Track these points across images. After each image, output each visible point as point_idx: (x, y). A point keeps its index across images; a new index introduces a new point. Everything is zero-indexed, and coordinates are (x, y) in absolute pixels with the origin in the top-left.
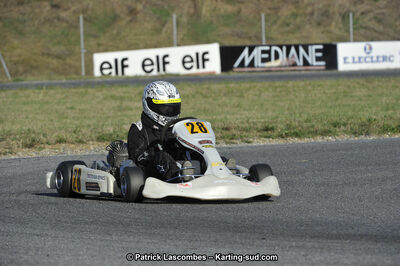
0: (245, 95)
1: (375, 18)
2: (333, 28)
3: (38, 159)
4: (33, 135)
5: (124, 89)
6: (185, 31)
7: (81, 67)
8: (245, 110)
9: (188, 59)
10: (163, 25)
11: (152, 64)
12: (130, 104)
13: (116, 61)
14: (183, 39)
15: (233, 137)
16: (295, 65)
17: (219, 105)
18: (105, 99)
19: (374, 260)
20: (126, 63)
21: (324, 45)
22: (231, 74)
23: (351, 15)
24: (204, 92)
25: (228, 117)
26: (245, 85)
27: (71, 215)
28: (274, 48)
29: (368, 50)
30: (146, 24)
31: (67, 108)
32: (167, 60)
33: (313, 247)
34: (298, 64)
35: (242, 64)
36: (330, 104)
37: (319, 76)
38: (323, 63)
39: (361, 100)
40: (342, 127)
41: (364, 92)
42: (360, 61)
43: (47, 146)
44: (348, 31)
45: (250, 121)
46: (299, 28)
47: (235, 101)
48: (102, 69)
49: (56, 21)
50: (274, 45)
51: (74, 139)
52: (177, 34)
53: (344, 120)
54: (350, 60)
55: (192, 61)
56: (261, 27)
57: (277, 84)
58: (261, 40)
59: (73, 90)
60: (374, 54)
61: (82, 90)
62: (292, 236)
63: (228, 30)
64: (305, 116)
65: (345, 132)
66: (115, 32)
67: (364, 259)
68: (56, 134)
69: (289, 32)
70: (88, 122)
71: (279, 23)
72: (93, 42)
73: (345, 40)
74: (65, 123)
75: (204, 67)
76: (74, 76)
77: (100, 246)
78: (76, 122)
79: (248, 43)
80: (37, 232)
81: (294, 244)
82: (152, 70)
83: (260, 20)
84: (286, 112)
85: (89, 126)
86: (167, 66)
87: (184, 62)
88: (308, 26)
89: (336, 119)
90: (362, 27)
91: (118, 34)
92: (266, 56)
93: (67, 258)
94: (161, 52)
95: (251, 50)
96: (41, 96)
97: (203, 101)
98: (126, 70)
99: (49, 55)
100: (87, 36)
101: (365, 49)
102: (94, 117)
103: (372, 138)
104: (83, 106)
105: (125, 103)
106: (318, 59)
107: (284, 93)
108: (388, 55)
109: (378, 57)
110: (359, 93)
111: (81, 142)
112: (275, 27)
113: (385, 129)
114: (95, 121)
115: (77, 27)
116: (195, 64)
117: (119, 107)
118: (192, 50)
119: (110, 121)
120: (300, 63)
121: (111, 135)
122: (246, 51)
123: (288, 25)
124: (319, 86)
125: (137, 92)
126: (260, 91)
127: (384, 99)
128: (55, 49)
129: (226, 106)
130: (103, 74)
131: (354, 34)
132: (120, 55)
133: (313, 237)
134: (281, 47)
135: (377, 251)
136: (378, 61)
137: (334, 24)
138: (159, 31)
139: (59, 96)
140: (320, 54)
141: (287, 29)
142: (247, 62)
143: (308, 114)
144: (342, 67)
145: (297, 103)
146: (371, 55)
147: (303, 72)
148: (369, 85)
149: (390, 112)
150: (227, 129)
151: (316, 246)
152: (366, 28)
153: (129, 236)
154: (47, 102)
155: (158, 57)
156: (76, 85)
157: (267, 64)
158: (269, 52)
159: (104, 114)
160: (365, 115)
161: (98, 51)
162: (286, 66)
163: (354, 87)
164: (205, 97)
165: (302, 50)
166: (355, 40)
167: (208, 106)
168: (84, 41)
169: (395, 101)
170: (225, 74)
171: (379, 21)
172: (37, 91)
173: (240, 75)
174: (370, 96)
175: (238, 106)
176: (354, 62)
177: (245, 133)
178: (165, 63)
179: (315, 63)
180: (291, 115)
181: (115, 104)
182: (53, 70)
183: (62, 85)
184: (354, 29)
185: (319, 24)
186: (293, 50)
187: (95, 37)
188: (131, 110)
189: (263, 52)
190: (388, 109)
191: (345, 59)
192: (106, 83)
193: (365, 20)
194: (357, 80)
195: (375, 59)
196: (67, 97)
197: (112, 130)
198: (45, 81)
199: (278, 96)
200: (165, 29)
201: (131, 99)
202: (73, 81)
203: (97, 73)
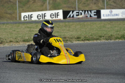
0: (71, 27)
1: (113, 2)
2: (99, 5)
3: (4, 47)
4: (2, 40)
5: (32, 25)
6: (51, 6)
7: (17, 17)
8: (71, 32)
9: (52, 15)
10: (44, 4)
11: (41, 16)
12: (33, 29)
13: (29, 15)
14: (50, 8)
15: (67, 41)
16: (87, 17)
17: (63, 30)
18: (25, 28)
19: (113, 81)
20: (32, 16)
21: (97, 10)
22: (66, 20)
23: (105, 1)
24: (58, 26)
25: (65, 34)
26: (71, 23)
27: (15, 66)
28: (80, 11)
29: (111, 12)
30: (38, 3)
31: (13, 31)
32: (45, 15)
33: (93, 77)
34: (88, 16)
35: (70, 17)
36: (99, 30)
37: (95, 21)
38: (96, 16)
39: (108, 28)
40: (103, 37)
41: (110, 26)
42: (108, 16)
43: (6, 43)
44: (105, 6)
45: (73, 35)
46: (88, 5)
47: (67, 28)
48: (24, 18)
49: (9, 2)
50: (80, 10)
51: (15, 41)
52: (49, 7)
53: (103, 35)
54: (105, 15)
55: (54, 15)
56: (76, 4)
57: (82, 23)
58: (76, 9)
59: (15, 25)
60: (113, 13)
61: (17, 25)
62: (87, 73)
63: (65, 5)
64: (90, 34)
65: (104, 39)
66: (28, 6)
67: (110, 81)
68: (9, 39)
69: (85, 6)
70: (20, 35)
71: (82, 3)
72: (21, 9)
73: (103, 9)
74: (12, 36)
75: (57, 17)
76: (15, 20)
77: (24, 76)
78: (16, 35)
79: (72, 10)
80: (4, 71)
81: (87, 76)
82: (40, 18)
83: (76, 2)
84: (84, 32)
85: (20, 37)
86: (45, 17)
87: (51, 16)
88: (91, 4)
89: (101, 35)
90: (109, 5)
91: (29, 6)
92: (78, 14)
93: (13, 80)
94: (43, 12)
95: (73, 12)
96: (4, 27)
97: (57, 28)
98: (32, 18)
99: (7, 13)
100: (19, 7)
101: (110, 12)
102: (21, 34)
103: (112, 41)
104: (18, 30)
105: (32, 29)
106: (95, 15)
107: (84, 26)
108: (117, 14)
109: (114, 14)
110: (108, 26)
111: (18, 42)
112: (80, 5)
113: (117, 38)
114: (22, 35)
115: (16, 4)
116: (54, 16)
117: (29, 30)
118: (54, 12)
119: (27, 35)
120: (89, 16)
121: (27, 40)
122: (71, 12)
123: (85, 4)
124: (95, 24)
125: (36, 26)
126: (76, 25)
127: (116, 28)
128: (9, 11)
129: (65, 30)
130: (24, 20)
131: (106, 7)
132: (30, 13)
133: (93, 73)
134: (82, 11)
135: (114, 78)
136: (114, 16)
137: (100, 3)
138: (43, 6)
139: (10, 27)
140: (95, 13)
141: (84, 5)
142: (71, 16)
143: (92, 33)
144: (102, 17)
145: (88, 29)
146: (112, 14)
147: (90, 19)
148: (111, 24)
149: (118, 32)
150: (65, 38)
151: (94, 76)
152: (110, 5)
153: (33, 73)
154: (6, 29)
155: (42, 14)
156: (16, 23)
157: (78, 17)
158: (79, 13)
159: (25, 32)
160: (110, 34)
161: (23, 12)
162: (84, 17)
163: (107, 24)
164: (58, 27)
165: (89, 12)
166: (107, 9)
167: (59, 30)
168: (18, 9)
169: (120, 29)
170: (64, 20)
171: (115, 3)
172: (3, 25)
173: (69, 20)
174: (111, 27)
175: (69, 30)
176: (106, 16)
177: (71, 39)
178: (45, 16)
179: (94, 16)
180: (86, 33)
181: (28, 29)
182: (8, 18)
183: (11, 23)
184: (107, 5)
185: (95, 3)
186: (86, 12)
187: (22, 7)
188: (34, 31)
189: (77, 13)
190: (117, 32)
191: (103, 15)
192: (25, 22)
193: (110, 2)
194: (108, 22)
195: (113, 15)
196: (13, 27)
197: (27, 38)
198: (6, 22)
199: (82, 27)
200: (45, 5)
201: (34, 28)
202: (15, 22)
203: (22, 19)
